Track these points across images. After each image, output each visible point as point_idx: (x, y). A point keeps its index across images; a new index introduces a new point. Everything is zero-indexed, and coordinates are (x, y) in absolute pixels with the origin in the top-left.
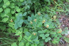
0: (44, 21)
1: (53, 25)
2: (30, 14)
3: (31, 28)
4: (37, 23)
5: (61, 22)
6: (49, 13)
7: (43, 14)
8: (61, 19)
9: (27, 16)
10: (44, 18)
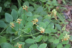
0: (36, 20)
1: (53, 27)
2: (9, 7)
3: (13, 35)
4: (22, 24)
5: (67, 18)
6: (45, 3)
7: (33, 6)
8: (67, 12)
9: (3, 12)
10: (36, 14)
